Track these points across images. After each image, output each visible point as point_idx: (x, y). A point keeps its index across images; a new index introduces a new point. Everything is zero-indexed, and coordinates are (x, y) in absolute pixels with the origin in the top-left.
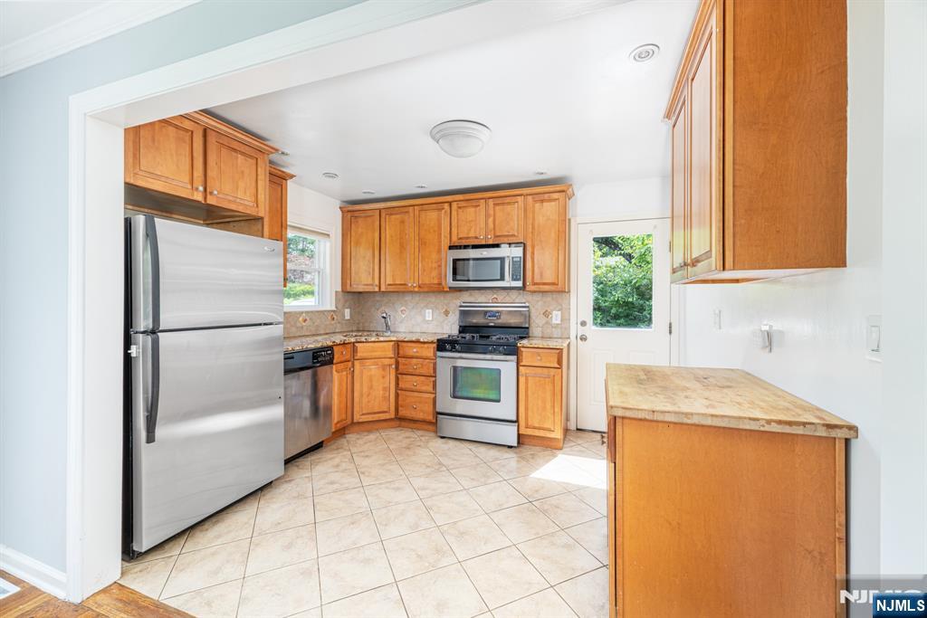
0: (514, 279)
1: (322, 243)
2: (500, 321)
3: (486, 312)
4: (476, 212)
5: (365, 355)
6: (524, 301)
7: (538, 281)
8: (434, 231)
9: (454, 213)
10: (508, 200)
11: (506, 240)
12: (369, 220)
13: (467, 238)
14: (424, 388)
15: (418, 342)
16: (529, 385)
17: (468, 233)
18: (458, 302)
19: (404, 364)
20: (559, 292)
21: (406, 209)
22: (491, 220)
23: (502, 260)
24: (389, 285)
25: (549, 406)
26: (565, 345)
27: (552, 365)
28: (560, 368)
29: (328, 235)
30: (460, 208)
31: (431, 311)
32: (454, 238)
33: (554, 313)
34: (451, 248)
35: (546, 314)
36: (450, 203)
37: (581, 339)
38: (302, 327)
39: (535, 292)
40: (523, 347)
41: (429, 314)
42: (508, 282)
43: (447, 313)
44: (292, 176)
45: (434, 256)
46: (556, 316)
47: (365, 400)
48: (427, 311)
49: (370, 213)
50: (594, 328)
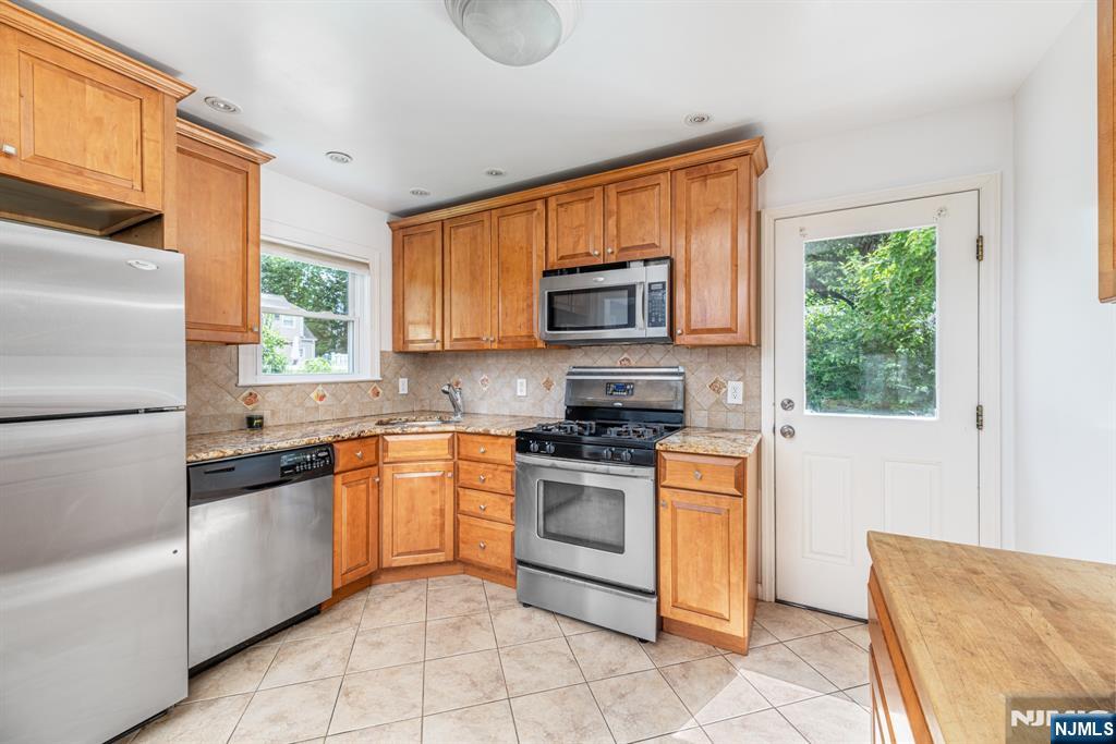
0: (653, 324)
1: (358, 278)
2: (632, 399)
3: (609, 383)
4: (586, 208)
5: (401, 455)
6: (676, 363)
7: (700, 326)
8: (521, 248)
9: (552, 214)
10: (640, 183)
11: (638, 254)
12: (428, 238)
13: (574, 256)
14: (497, 515)
15: (486, 434)
16: (679, 526)
17: (574, 249)
18: (566, 367)
19: (467, 472)
20: (739, 346)
21: (479, 217)
22: (612, 222)
23: (631, 290)
24: (457, 340)
25: (718, 567)
26: (751, 450)
27: (724, 491)
28: (743, 495)
29: (367, 265)
30: (561, 205)
31: (525, 381)
32: (553, 258)
33: (731, 384)
34: (546, 274)
35: (716, 387)
36: (546, 200)
37: (784, 434)
38: (317, 408)
39: (694, 347)
40: (667, 451)
41: (521, 386)
42: (642, 330)
43: (548, 385)
44: (268, 158)
45: (521, 289)
46: (735, 389)
47: (401, 530)
48: (519, 381)
49: (429, 228)
50: (808, 412)
